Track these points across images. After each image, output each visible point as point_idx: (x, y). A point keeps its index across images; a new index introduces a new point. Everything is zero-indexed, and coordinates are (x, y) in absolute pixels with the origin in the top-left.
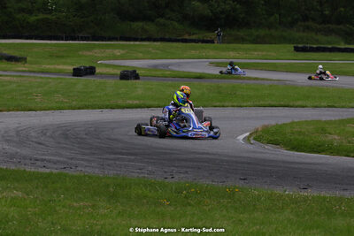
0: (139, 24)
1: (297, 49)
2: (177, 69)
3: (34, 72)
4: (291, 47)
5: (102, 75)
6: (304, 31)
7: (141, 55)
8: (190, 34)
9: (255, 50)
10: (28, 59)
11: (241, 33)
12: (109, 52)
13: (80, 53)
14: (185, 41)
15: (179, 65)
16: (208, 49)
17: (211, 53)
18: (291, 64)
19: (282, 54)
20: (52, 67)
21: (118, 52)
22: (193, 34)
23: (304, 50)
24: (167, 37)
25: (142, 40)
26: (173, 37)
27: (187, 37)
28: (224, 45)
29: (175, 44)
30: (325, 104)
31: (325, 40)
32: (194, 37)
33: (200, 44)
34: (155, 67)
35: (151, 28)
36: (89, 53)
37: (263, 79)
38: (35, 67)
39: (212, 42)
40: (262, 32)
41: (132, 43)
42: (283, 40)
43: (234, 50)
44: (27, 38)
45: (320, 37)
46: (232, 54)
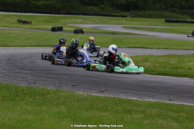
0: (91, 7)
1: (166, 21)
2: (104, 29)
4: (164, 20)
5: (66, 31)
6: (171, 13)
7: (89, 22)
8: (116, 13)
9: (146, 21)
10: (33, 22)
11: (141, 13)
12: (74, 20)
13: (60, 20)
14: (113, 16)
16: (123, 20)
17: (124, 22)
18: (162, 28)
19: (160, 23)
20: (43, 27)
21: (78, 21)
22: (118, 13)
23: (170, 21)
24: (104, 14)
25: (92, 15)
26: (107, 14)
27: (114, 14)
28: (131, 19)
29: (107, 17)
30: (164, 47)
31: (181, 17)
32: (117, 14)
33: (120, 18)
34: (94, 28)
35: (97, 9)
36: (64, 21)
37: (145, 35)
38: (35, 27)
39: (126, 17)
40: (151, 13)
41: (87, 16)
42: (161, 17)
43: (136, 21)
44: (36, 13)
45: (179, 16)
46: (134, 23)
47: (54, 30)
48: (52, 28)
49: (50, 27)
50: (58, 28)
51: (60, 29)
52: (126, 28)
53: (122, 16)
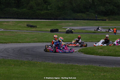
0: (81, 14)
3: (37, 31)
5: (61, 32)
7: (78, 25)
9: (119, 23)
10: (37, 26)
12: (67, 24)
13: (57, 24)
15: (90, 28)
17: (103, 24)
20: (45, 29)
21: (70, 24)
22: (99, 17)
24: (90, 18)
25: (81, 20)
26: (92, 18)
32: (99, 19)
33: (101, 21)
35: (84, 15)
36: (60, 24)
38: (39, 29)
39: (105, 20)
41: (77, 21)
44: (40, 19)
46: (111, 24)
47: (52, 31)
48: (51, 30)
49: (49, 29)
50: (55, 30)
51: (56, 31)
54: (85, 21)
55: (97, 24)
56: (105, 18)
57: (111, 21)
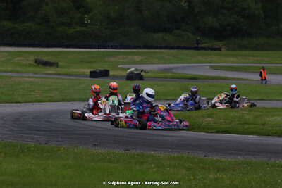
0: (160, 35)
3: (59, 74)
7: (156, 60)
9: (252, 56)
10: (60, 64)
12: (130, 58)
13: (106, 59)
15: (184, 68)
16: (214, 57)
20: (77, 70)
21: (137, 58)
22: (206, 43)
24: (182, 45)
25: (161, 48)
26: (187, 45)
32: (204, 46)
33: (209, 51)
35: (169, 38)
36: (112, 59)
38: (64, 71)
39: (219, 49)
41: (152, 51)
44: (67, 47)
46: (232, 59)
48: (91, 72)
49: (88, 71)
50: (101, 72)
51: (105, 74)
52: (216, 68)
53: (212, 49)
54: (172, 51)
55: (200, 58)
56: (217, 44)
57: (233, 50)
